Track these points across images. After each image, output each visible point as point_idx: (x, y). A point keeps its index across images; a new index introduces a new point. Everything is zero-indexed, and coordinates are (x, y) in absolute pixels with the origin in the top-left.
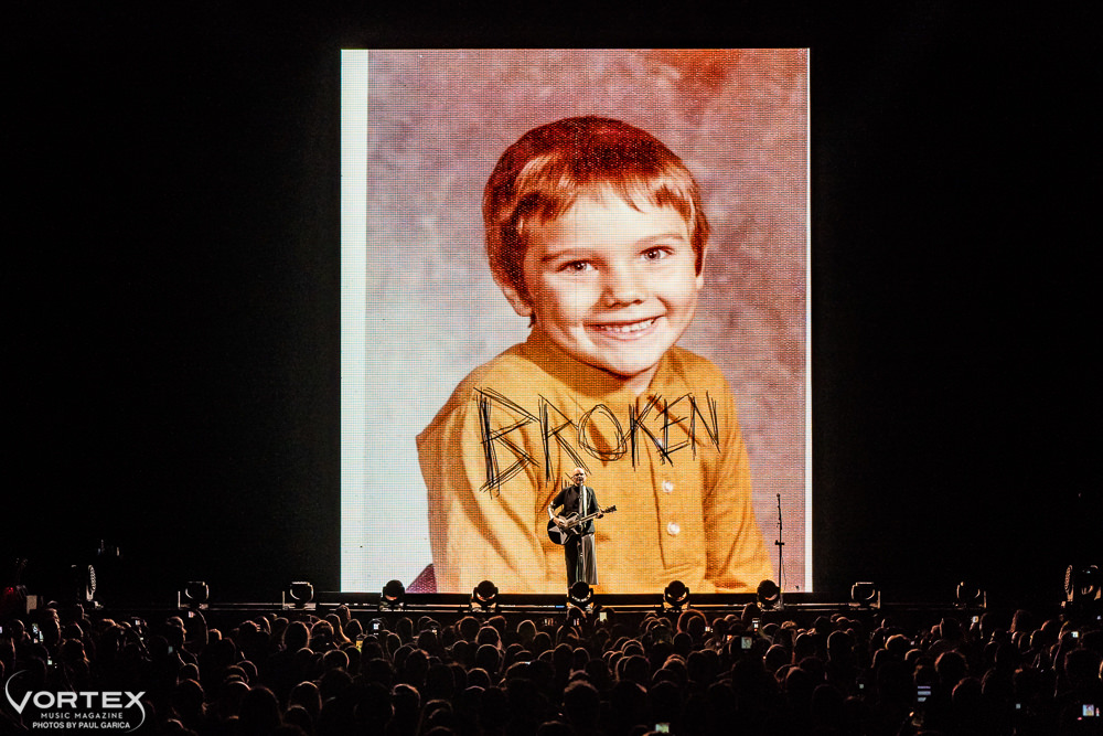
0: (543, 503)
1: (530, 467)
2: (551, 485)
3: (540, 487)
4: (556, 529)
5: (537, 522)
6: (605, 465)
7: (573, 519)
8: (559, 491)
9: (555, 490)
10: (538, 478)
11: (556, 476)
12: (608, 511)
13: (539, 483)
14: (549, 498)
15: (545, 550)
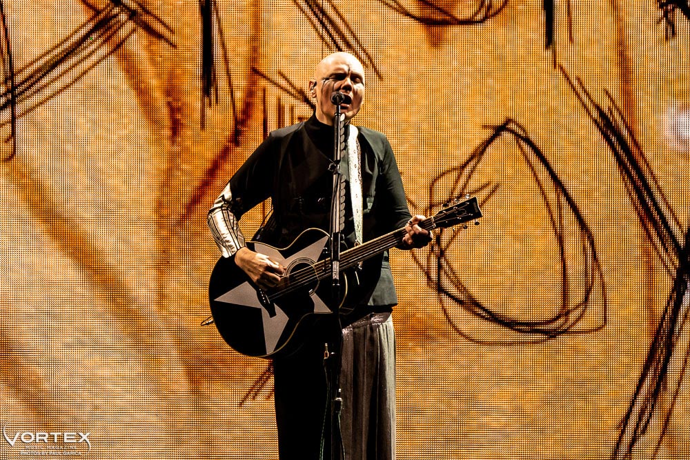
0: (189, 190)
1: (137, 44)
2: (221, 119)
3: (176, 127)
4: (244, 295)
5: (163, 264)
6: (436, 42)
7: (311, 253)
8: (254, 141)
9: (236, 138)
10: (171, 91)
11: (240, 82)
12: (448, 220)
13: (174, 110)
14: (213, 171)
15: (194, 377)
